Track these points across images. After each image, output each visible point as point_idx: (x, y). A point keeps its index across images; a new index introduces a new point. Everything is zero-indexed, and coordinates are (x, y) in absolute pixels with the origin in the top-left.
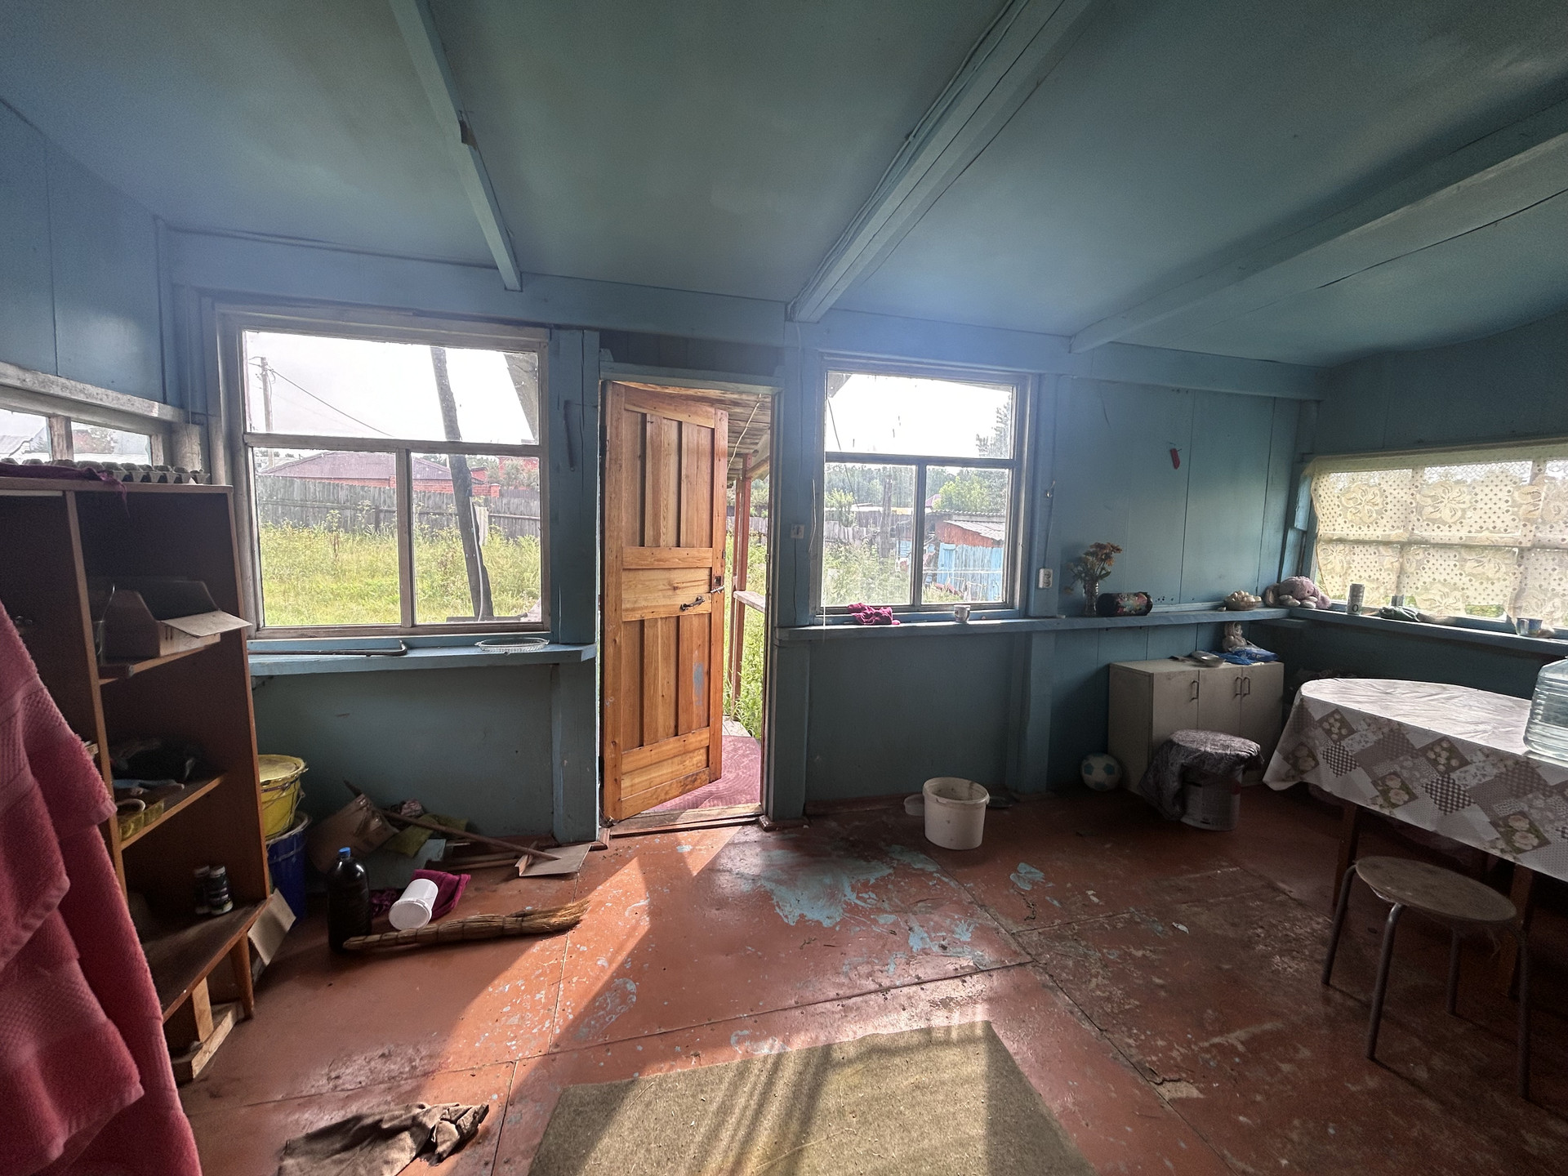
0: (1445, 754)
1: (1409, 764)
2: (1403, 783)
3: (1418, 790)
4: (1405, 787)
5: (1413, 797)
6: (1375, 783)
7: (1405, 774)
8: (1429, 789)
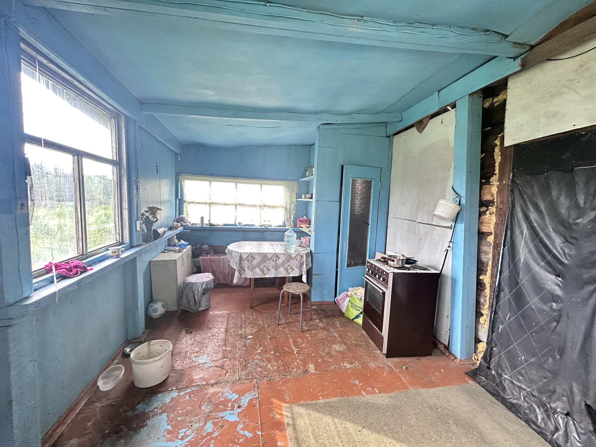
0: (275, 257)
1: (268, 262)
2: (267, 268)
3: (270, 268)
4: (268, 269)
5: (269, 270)
6: (261, 271)
7: (267, 265)
8: (272, 267)
